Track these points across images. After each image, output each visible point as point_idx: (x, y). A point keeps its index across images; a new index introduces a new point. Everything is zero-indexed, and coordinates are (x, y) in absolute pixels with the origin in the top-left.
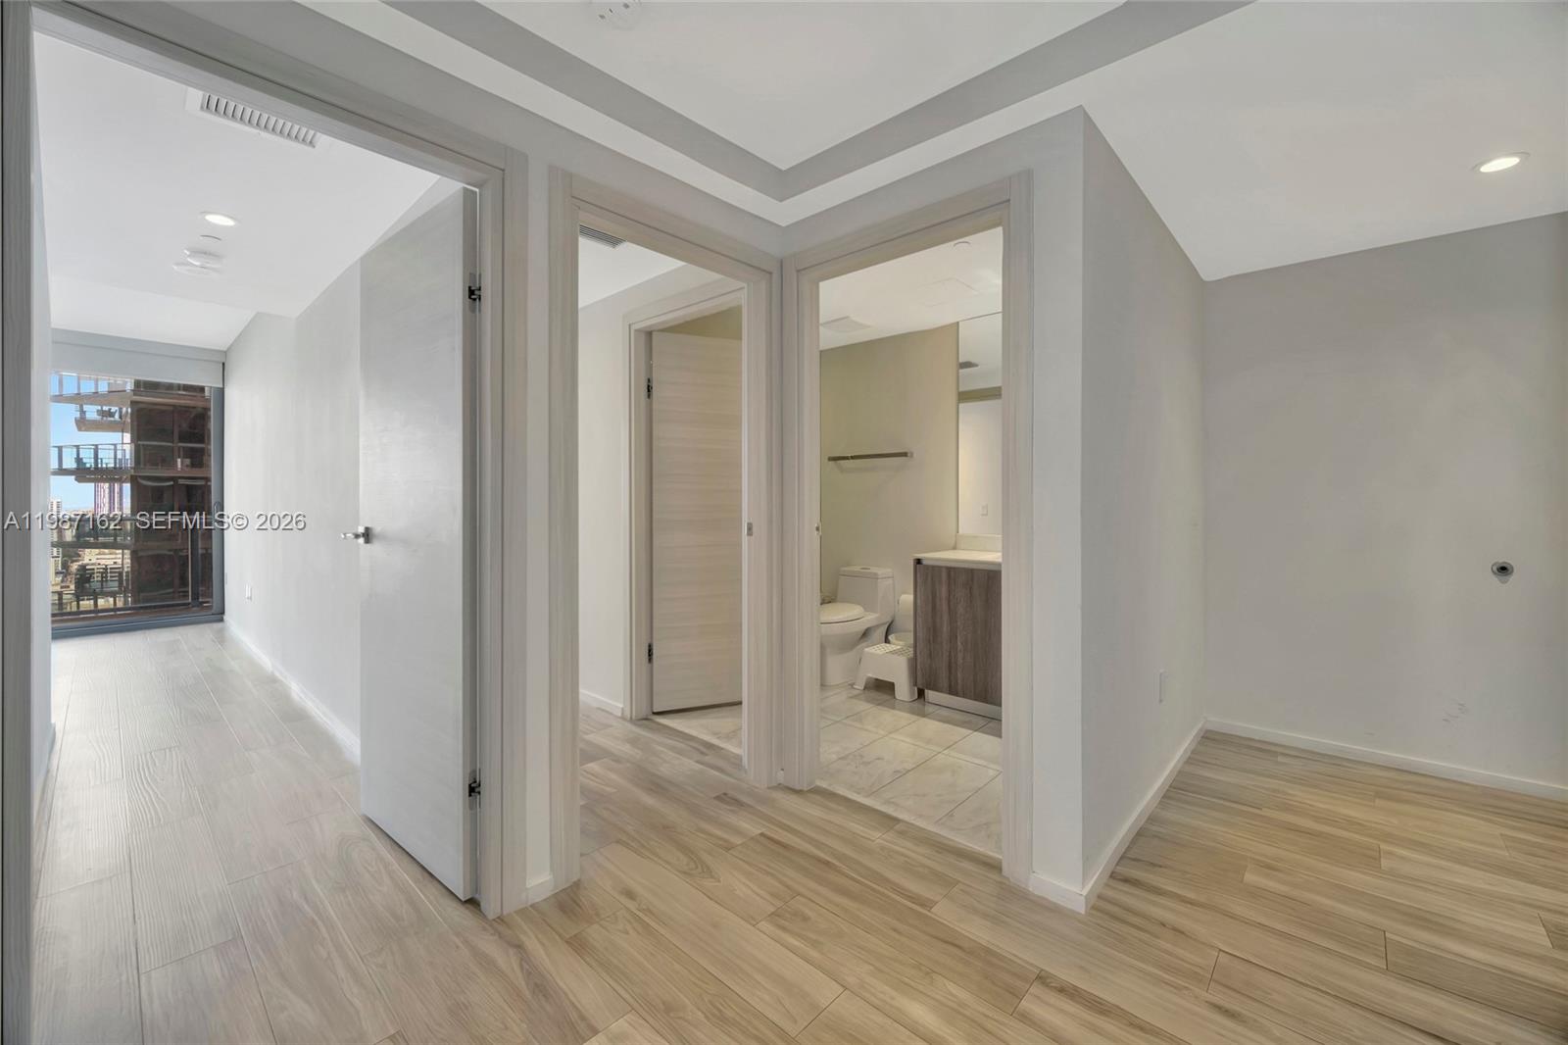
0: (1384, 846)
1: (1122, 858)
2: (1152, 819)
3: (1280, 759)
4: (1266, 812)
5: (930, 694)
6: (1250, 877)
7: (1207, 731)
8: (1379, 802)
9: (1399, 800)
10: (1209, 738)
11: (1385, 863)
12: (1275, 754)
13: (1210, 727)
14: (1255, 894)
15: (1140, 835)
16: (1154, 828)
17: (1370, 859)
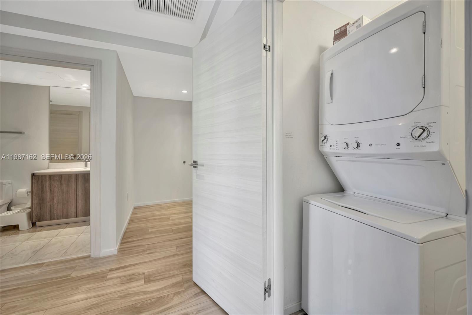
0: (170, 216)
1: (122, 239)
2: (127, 229)
3: (151, 208)
4: (150, 218)
5: (38, 224)
6: (149, 231)
7: (135, 207)
8: (168, 209)
9: (172, 208)
10: (135, 208)
11: (171, 219)
12: (149, 207)
13: (136, 206)
14: (151, 233)
15: (125, 233)
16: (127, 230)
17: (168, 219)
